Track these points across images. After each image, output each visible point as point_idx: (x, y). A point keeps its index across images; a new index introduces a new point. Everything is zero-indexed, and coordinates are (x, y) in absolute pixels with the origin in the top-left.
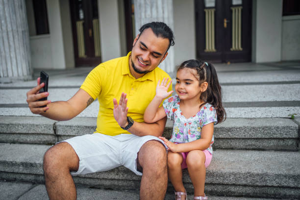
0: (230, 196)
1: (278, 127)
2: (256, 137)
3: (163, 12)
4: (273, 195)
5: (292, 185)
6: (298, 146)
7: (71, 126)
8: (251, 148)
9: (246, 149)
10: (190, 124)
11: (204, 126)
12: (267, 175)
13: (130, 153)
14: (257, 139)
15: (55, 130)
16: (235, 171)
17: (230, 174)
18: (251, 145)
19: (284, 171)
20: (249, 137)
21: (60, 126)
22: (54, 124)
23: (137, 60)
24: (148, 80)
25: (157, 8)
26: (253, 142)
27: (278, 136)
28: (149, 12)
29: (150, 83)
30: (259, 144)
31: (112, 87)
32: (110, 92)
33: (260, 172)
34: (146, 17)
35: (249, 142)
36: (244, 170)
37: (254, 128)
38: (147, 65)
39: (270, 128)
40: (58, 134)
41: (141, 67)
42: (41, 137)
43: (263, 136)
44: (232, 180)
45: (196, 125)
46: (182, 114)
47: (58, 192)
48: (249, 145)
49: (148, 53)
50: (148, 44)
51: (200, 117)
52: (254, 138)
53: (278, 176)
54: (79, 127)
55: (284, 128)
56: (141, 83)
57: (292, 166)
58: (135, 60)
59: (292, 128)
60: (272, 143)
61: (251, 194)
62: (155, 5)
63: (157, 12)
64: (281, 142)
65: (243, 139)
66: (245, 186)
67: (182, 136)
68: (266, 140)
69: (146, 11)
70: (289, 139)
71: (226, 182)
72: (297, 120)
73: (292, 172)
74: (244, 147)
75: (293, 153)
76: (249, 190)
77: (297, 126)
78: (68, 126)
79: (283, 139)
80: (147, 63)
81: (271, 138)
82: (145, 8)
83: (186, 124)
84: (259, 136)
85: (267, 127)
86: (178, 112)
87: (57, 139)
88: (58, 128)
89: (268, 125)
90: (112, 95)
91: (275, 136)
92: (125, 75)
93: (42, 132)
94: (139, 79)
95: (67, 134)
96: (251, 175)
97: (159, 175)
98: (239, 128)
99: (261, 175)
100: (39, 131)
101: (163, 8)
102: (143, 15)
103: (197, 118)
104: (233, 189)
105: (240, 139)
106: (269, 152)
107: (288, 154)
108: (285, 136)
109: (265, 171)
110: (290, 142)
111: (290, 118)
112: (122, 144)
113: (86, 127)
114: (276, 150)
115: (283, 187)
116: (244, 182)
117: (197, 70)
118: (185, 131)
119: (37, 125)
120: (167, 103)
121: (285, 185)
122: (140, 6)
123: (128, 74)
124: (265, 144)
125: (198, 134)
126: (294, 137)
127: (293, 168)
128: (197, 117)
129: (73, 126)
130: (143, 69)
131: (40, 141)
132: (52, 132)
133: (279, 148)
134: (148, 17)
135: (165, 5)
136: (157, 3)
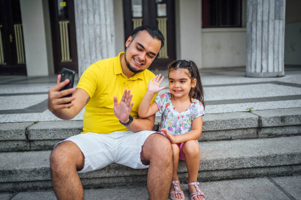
0: (214, 181)
1: (243, 119)
2: (225, 129)
3: (106, 20)
4: (247, 175)
5: (262, 165)
6: (258, 134)
7: (46, 130)
8: (222, 138)
9: (217, 140)
10: (183, 117)
11: (194, 118)
12: (243, 158)
13: (128, 148)
14: (226, 130)
15: (27, 135)
16: (218, 157)
17: (214, 161)
18: (221, 136)
19: (256, 154)
20: (219, 129)
21: (34, 130)
22: (26, 129)
23: (133, 59)
24: (139, 79)
25: (100, 15)
26: (223, 133)
27: (244, 127)
28: (91, 19)
29: (140, 82)
30: (228, 135)
31: (107, 86)
32: (105, 91)
33: (238, 157)
34: (88, 24)
35: (220, 134)
36: (225, 156)
37: (224, 121)
38: (142, 64)
39: (237, 120)
40: (31, 139)
41: (137, 66)
42: (10, 144)
43: (232, 128)
44: (215, 166)
45: (188, 118)
46: (174, 108)
47: (68, 190)
48: (220, 136)
49: (144, 53)
50: (145, 45)
51: (191, 110)
52: (224, 130)
53: (252, 158)
54: (55, 130)
55: (248, 119)
56: (133, 82)
57: (260, 150)
58: (131, 60)
59: (254, 119)
60: (239, 133)
61: (231, 177)
62: (97, 12)
63: (100, 19)
64: (245, 132)
65: (215, 131)
66: (226, 170)
67: (174, 129)
68: (233, 131)
69: (88, 18)
70: (252, 128)
71: (210, 168)
72: (254, 112)
73: (262, 154)
74: (216, 139)
75: (255, 140)
76: (229, 174)
77: (257, 117)
78: (43, 130)
79: (246, 129)
80: (143, 63)
81: (238, 129)
82: (88, 14)
83: (178, 117)
84: (228, 127)
85: (234, 120)
86: (171, 107)
87: (29, 145)
88: (31, 133)
89: (235, 117)
90: (106, 94)
91: (241, 127)
92: (118, 75)
93: (12, 139)
94: (131, 79)
95: (41, 139)
96: (231, 160)
97: (169, 164)
98: (212, 122)
99: (240, 159)
100: (8, 137)
101: (105, 15)
102: (85, 21)
103: (188, 112)
104: (215, 174)
105: (212, 131)
106: (237, 141)
107: (252, 141)
108: (248, 126)
109: (242, 155)
110: (252, 131)
111: (248, 112)
112: (116, 141)
113: (64, 129)
114: (242, 139)
115: (256, 168)
116: (225, 167)
117: (189, 69)
118: (178, 124)
119: (5, 132)
120: (160, 99)
121: (258, 165)
122: (82, 12)
123: (121, 74)
124: (233, 134)
125: (189, 126)
126: (255, 126)
127: (261, 151)
128: (189, 110)
129: (48, 130)
130: (138, 69)
131: (8, 149)
132: (23, 137)
133: (244, 137)
134: (90, 23)
135: (107, 12)
136: (99, 10)
